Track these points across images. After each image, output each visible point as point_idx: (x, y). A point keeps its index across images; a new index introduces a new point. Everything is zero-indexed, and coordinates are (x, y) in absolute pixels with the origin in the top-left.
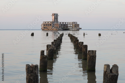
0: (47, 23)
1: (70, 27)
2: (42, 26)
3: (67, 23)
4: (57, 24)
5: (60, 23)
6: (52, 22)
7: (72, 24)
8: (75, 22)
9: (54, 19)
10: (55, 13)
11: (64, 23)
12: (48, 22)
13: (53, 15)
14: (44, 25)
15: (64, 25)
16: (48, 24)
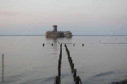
0: (49, 32)
1: (65, 34)
2: (46, 34)
3: (63, 32)
4: (56, 33)
5: (59, 32)
6: (53, 31)
7: (67, 33)
8: (69, 31)
9: (54, 29)
10: (55, 25)
11: (61, 32)
12: (50, 31)
13: (53, 27)
14: (47, 33)
15: (61, 33)
16: (51, 33)
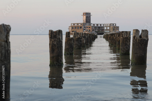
0: (76, 25)
1: (107, 30)
2: (70, 29)
3: (102, 25)
4: (90, 26)
5: (94, 24)
6: (83, 24)
7: (110, 27)
8: (113, 24)
9: (85, 20)
10: (87, 12)
11: (99, 25)
12: (78, 24)
13: (84, 15)
14: (72, 28)
15: (99, 27)
16: (78, 27)
